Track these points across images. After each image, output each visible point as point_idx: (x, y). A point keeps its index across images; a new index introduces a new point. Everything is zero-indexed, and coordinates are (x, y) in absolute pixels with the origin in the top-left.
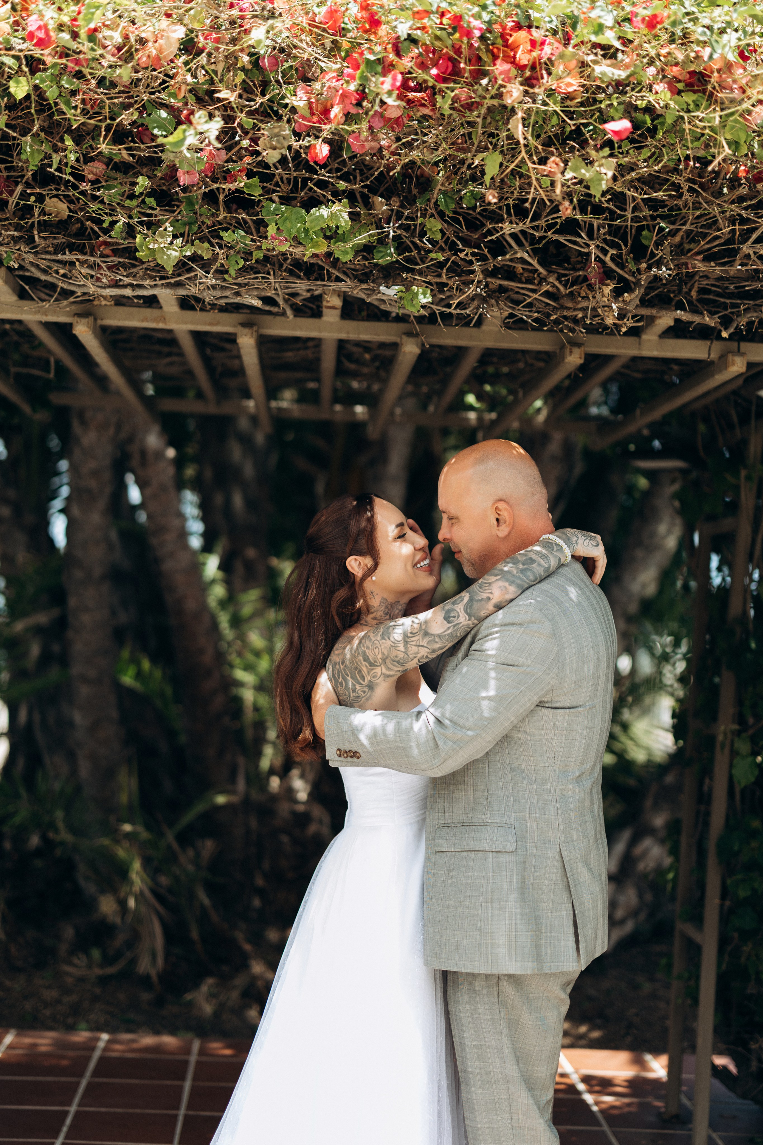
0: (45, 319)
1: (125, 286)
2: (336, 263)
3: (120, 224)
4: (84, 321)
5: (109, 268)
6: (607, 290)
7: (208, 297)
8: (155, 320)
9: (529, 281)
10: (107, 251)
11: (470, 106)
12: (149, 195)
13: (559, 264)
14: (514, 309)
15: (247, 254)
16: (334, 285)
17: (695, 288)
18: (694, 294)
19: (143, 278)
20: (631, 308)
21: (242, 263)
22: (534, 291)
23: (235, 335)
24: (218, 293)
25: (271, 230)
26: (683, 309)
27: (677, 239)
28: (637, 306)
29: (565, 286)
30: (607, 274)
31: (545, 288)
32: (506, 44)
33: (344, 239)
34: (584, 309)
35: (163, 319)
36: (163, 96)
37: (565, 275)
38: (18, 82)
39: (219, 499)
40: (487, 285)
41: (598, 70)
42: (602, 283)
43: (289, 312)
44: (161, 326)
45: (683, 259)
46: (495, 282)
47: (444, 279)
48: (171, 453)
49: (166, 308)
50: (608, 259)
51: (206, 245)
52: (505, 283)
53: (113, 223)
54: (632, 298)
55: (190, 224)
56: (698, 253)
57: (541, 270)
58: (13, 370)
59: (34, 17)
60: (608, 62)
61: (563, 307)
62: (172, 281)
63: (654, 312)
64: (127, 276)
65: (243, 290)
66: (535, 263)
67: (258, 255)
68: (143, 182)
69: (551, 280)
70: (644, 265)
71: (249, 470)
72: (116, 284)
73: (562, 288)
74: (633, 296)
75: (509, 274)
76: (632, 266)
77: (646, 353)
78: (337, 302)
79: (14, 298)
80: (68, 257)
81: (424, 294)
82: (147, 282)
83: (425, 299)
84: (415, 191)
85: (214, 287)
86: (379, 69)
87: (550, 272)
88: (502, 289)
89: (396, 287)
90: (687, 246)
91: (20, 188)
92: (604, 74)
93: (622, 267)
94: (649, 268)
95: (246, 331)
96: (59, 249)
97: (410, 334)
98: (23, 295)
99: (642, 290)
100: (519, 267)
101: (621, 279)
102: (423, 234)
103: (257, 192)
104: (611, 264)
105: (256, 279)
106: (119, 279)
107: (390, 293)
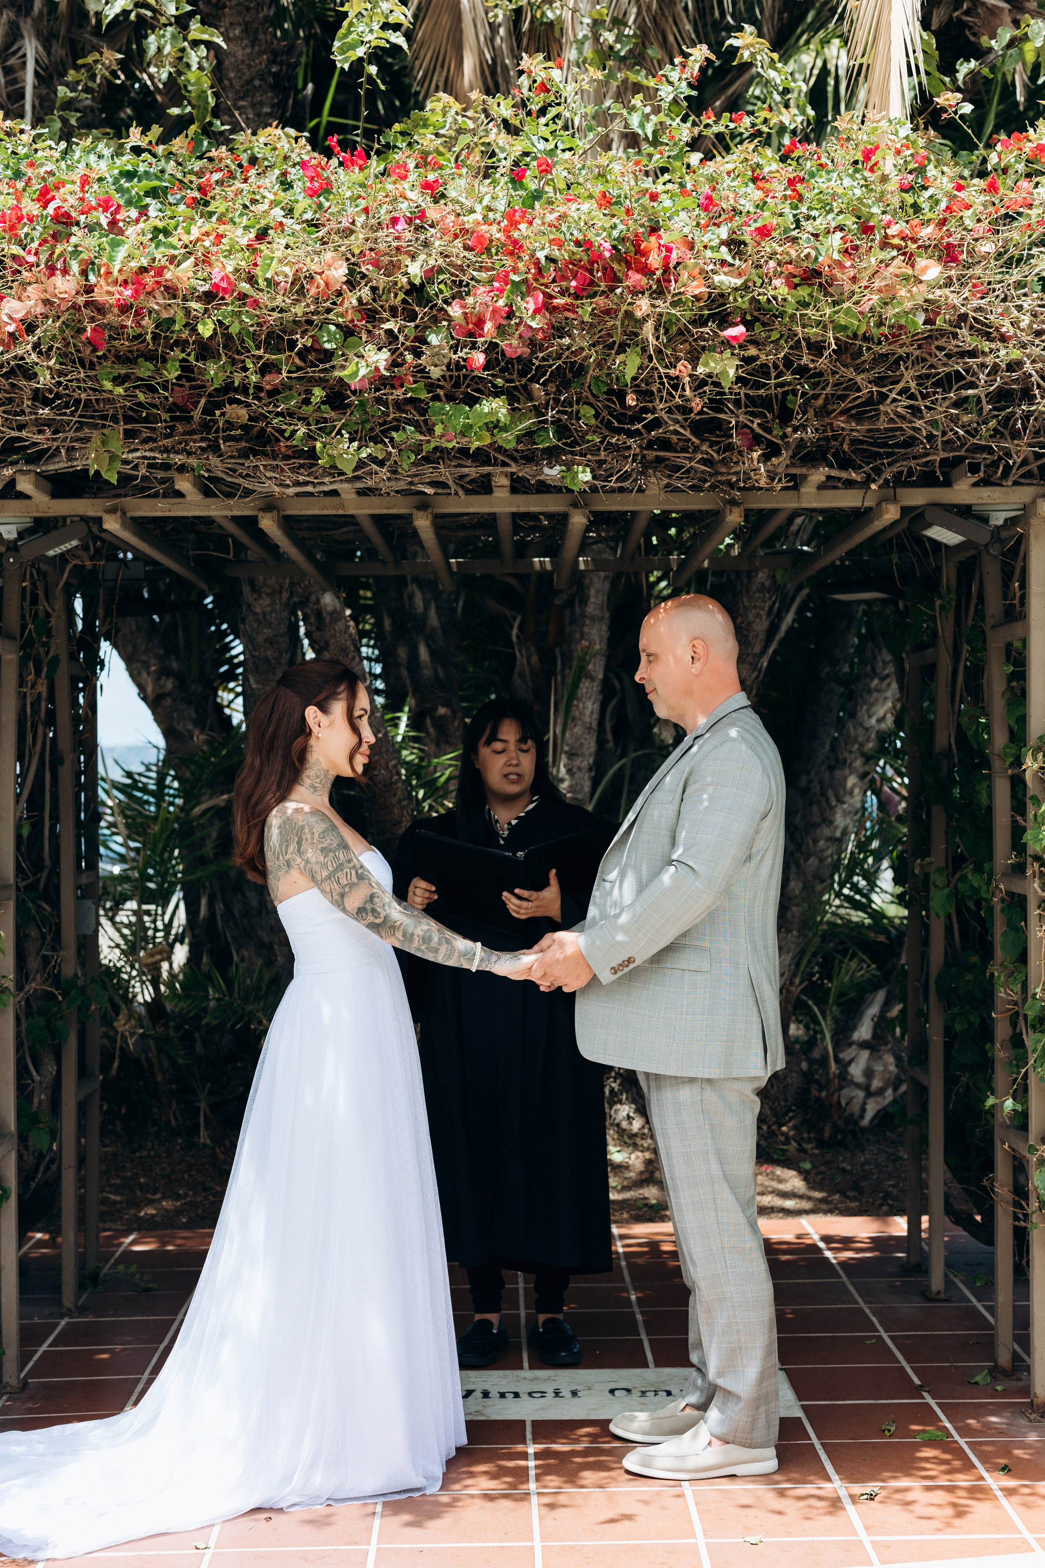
0: (229, 513)
1: (306, 483)
2: (500, 449)
3: (300, 433)
4: (269, 515)
5: (292, 470)
6: (755, 455)
7: (383, 487)
8: (335, 508)
9: (685, 450)
10: (289, 452)
11: (608, 312)
12: (323, 403)
13: (711, 432)
14: (669, 477)
15: (417, 448)
16: (500, 469)
17: (847, 441)
18: (846, 447)
19: (322, 476)
20: (780, 470)
21: (413, 457)
22: (690, 459)
23: (411, 515)
24: (394, 483)
25: (438, 429)
26: (831, 466)
27: (820, 401)
28: (787, 467)
29: (718, 452)
30: (757, 440)
31: (700, 456)
32: (638, 251)
33: (505, 429)
34: (737, 473)
35: (342, 506)
36: (331, 316)
37: (718, 443)
38: (205, 324)
39: (402, 653)
40: (644, 456)
41: (717, 279)
42: (751, 449)
43: (461, 493)
44: (340, 512)
45: (827, 420)
46: (651, 454)
47: (602, 456)
48: (348, 612)
49: (343, 496)
50: (755, 426)
51: (380, 446)
52: (662, 454)
53: (294, 433)
54: (781, 461)
55: (363, 423)
56: (842, 413)
57: (694, 439)
58: (191, 553)
59: (216, 270)
60: (726, 269)
61: (718, 473)
62: (350, 477)
63: (804, 471)
64: (309, 475)
65: (416, 479)
66: (688, 433)
67: (427, 448)
68: (318, 393)
69: (704, 448)
70: (789, 430)
71: (433, 619)
72: (297, 484)
73: (715, 456)
74: (780, 458)
75: (664, 444)
76: (778, 431)
77: (805, 505)
78: (505, 482)
79: (201, 497)
80: (252, 461)
81: (584, 471)
82: (327, 480)
83: (585, 476)
84: (569, 376)
85: (389, 479)
86: (524, 289)
87: (703, 440)
88: (659, 460)
89: (558, 468)
90: (830, 407)
91: (203, 401)
92: (722, 283)
93: (769, 431)
94: (795, 430)
95: (421, 513)
96: (244, 454)
97: (575, 505)
98: (207, 493)
99: (790, 452)
100: (674, 438)
101: (770, 444)
102: (579, 419)
103: (424, 395)
104: (759, 431)
105: (427, 469)
106: (301, 478)
107: (553, 473)
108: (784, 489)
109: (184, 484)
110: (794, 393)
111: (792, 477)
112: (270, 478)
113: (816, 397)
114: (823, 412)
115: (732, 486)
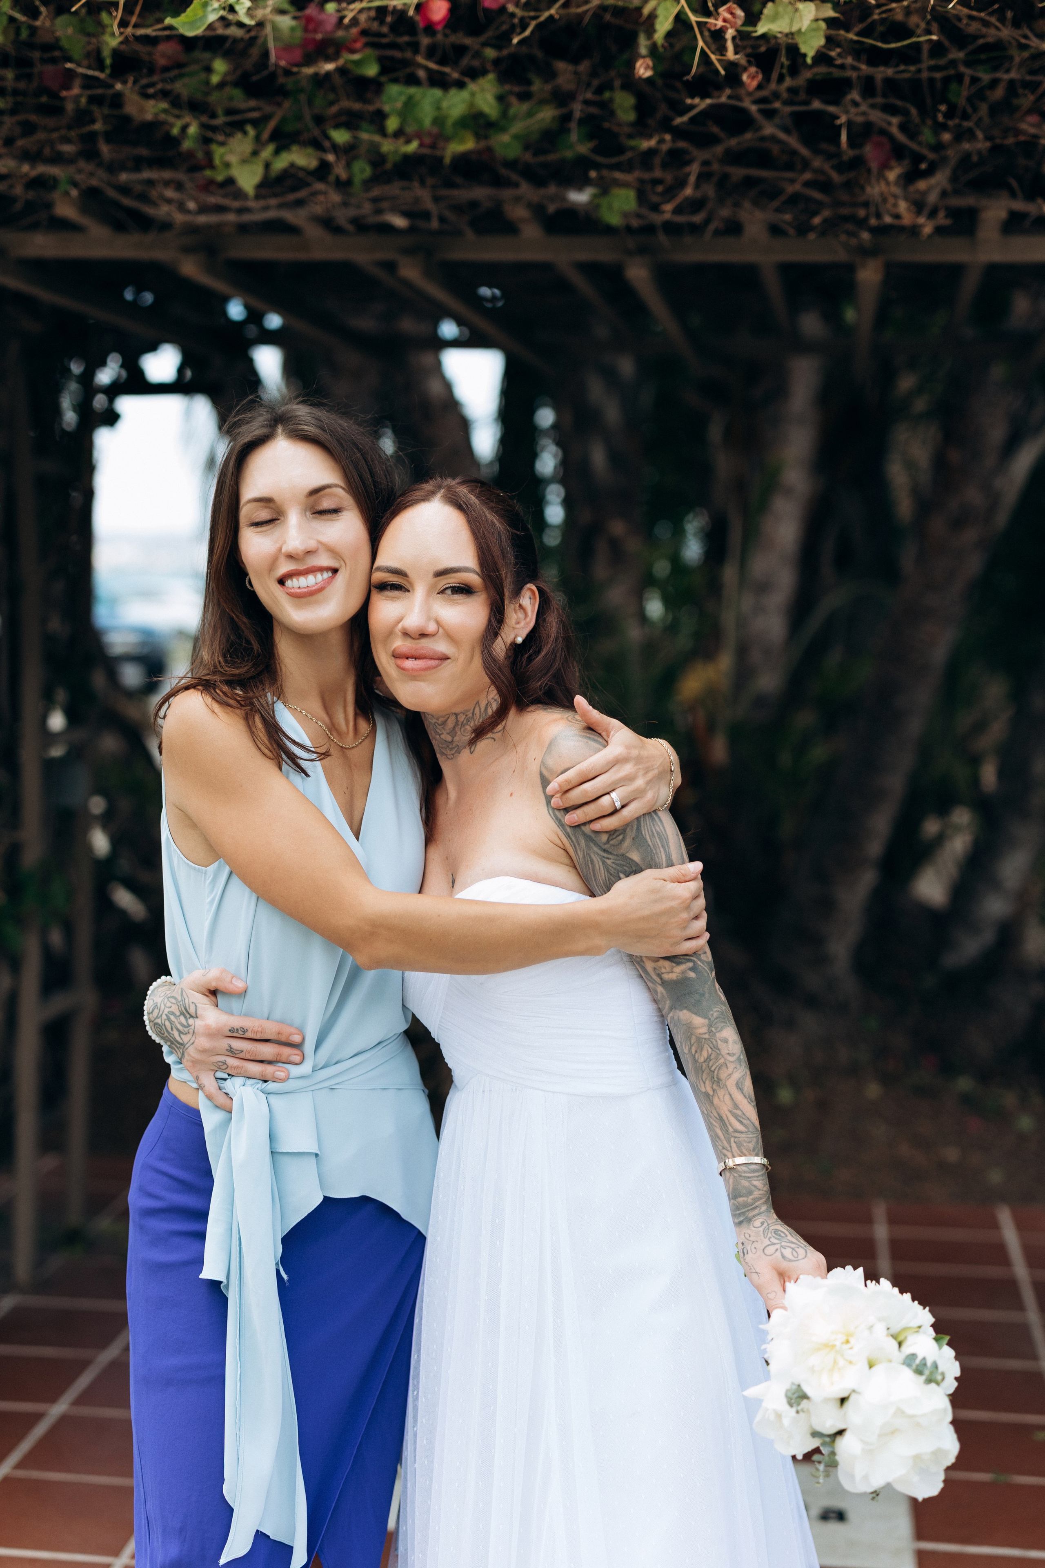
2: (504, 161)
3: (193, 130)
4: (192, 258)
6: (892, 175)
7: (342, 216)
8: (294, 249)
9: (789, 167)
12: (232, 85)
15: (376, 156)
16: (513, 193)
20: (930, 199)
21: (370, 170)
22: (794, 182)
23: (396, 262)
25: (392, 124)
26: (1014, 195)
27: (999, 93)
28: (944, 194)
29: (838, 170)
30: (898, 152)
31: (807, 176)
33: (498, 127)
34: (866, 205)
35: (305, 248)
42: (885, 166)
43: (468, 230)
45: (1009, 122)
46: (738, 173)
47: (658, 173)
49: (308, 234)
50: (895, 130)
52: (756, 172)
53: (184, 128)
54: (933, 185)
57: (804, 151)
61: (837, 203)
62: (291, 197)
63: (971, 201)
65: (385, 205)
66: (793, 141)
69: (818, 163)
70: (947, 136)
73: (836, 177)
74: (933, 181)
76: (929, 138)
77: (985, 258)
80: (146, 174)
81: (627, 197)
83: (630, 204)
85: (345, 204)
87: (817, 152)
88: (749, 182)
89: (589, 190)
90: (1014, 102)
93: (917, 138)
94: (958, 138)
95: (407, 260)
97: (626, 250)
99: (951, 173)
100: (775, 149)
101: (918, 158)
103: (372, 71)
104: (901, 137)
105: (394, 189)
106: (212, 200)
107: (580, 197)
108: (939, 230)
109: (65, 210)
110: (960, 78)
111: (955, 213)
112: (169, 201)
113: (994, 83)
114: (1005, 107)
115: (862, 223)
